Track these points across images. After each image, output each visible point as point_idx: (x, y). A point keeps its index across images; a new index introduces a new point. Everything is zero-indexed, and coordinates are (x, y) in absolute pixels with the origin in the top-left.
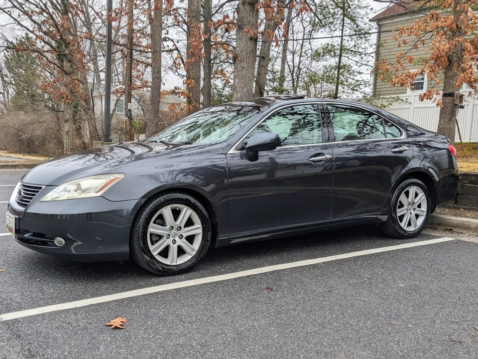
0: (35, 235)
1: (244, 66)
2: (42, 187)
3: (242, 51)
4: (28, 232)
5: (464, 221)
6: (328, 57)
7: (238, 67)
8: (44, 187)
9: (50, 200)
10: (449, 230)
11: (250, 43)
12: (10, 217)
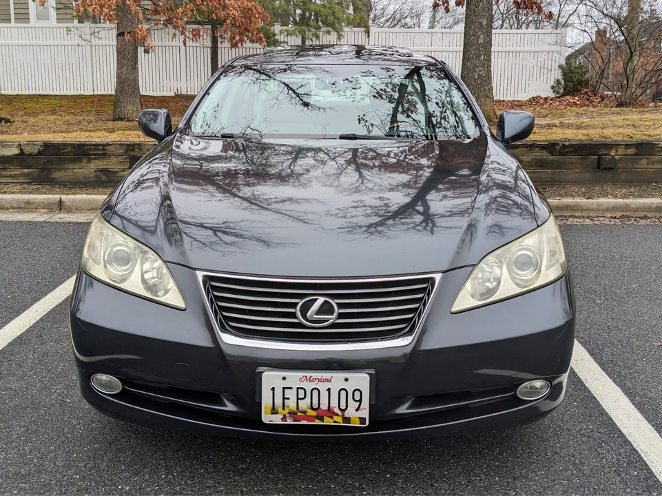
2: (431, 279)
8: (436, 276)
12: (311, 380)
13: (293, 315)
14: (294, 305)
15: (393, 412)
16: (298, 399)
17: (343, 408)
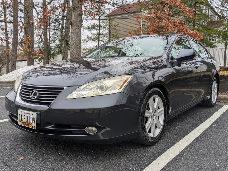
0: (57, 126)
1: (77, 28)
2: (64, 88)
3: (75, 21)
4: (49, 124)
5: (225, 97)
6: (94, 29)
7: (73, 28)
8: (65, 88)
9: (75, 97)
10: (218, 101)
11: (79, 17)
12: (26, 113)
13: (29, 95)
14: (29, 92)
15: (46, 127)
16: (24, 119)
17: (32, 123)
